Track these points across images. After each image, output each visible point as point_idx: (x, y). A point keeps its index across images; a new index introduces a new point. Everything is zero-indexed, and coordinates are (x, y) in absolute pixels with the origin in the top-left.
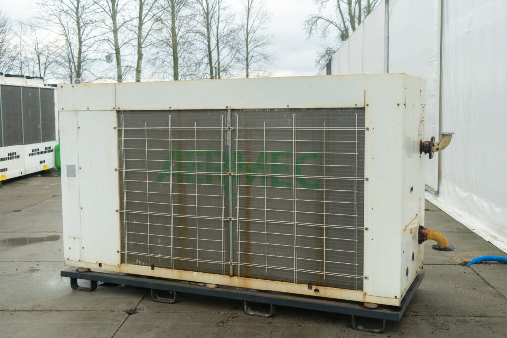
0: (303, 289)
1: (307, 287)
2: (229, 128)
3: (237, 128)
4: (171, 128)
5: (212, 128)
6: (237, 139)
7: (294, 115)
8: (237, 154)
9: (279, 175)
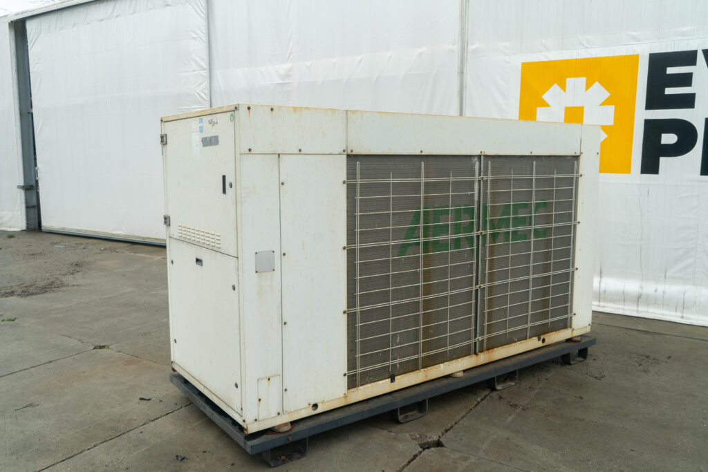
0: (533, 343)
1: (537, 340)
2: (483, 178)
3: (490, 177)
4: (423, 180)
5: (468, 178)
6: (489, 191)
7: (534, 162)
8: (489, 209)
9: (521, 228)
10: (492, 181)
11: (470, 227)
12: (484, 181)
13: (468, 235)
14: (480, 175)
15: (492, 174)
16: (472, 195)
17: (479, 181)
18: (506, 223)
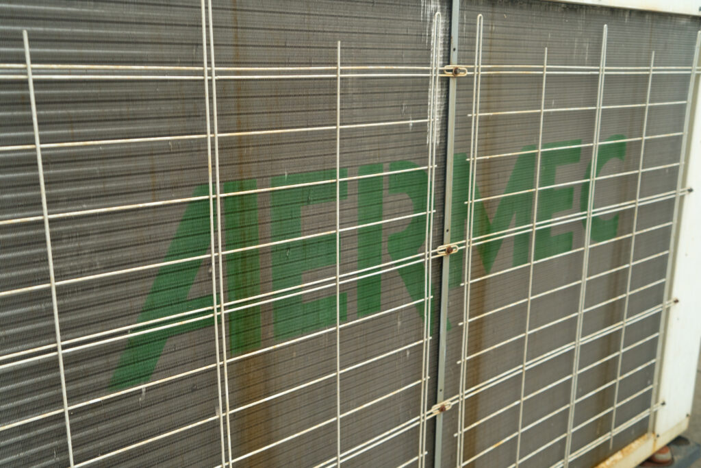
2: (455, 71)
3: (479, 68)
4: (211, 73)
5: (404, 71)
6: (476, 115)
7: (605, 26)
8: (473, 172)
9: (558, 221)
10: (487, 80)
11: (413, 236)
12: (461, 82)
13: (407, 261)
14: (447, 59)
15: (487, 60)
16: (422, 130)
17: (445, 82)
18: (521, 209)
